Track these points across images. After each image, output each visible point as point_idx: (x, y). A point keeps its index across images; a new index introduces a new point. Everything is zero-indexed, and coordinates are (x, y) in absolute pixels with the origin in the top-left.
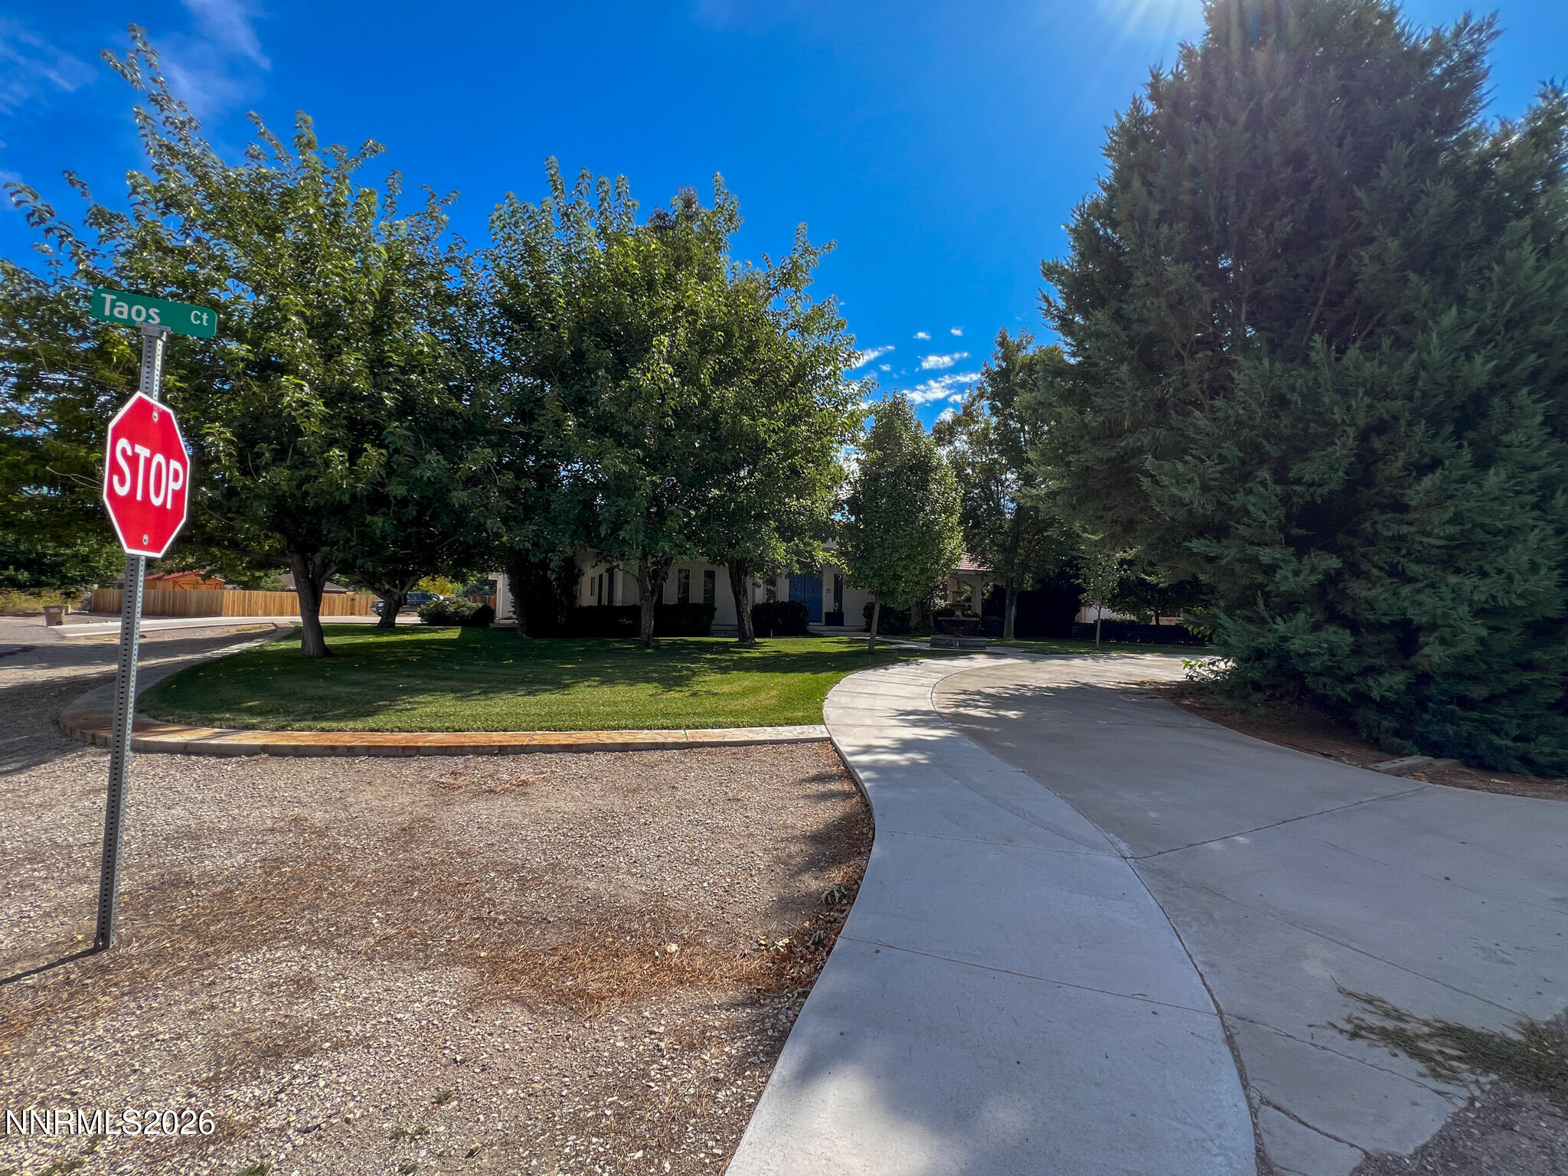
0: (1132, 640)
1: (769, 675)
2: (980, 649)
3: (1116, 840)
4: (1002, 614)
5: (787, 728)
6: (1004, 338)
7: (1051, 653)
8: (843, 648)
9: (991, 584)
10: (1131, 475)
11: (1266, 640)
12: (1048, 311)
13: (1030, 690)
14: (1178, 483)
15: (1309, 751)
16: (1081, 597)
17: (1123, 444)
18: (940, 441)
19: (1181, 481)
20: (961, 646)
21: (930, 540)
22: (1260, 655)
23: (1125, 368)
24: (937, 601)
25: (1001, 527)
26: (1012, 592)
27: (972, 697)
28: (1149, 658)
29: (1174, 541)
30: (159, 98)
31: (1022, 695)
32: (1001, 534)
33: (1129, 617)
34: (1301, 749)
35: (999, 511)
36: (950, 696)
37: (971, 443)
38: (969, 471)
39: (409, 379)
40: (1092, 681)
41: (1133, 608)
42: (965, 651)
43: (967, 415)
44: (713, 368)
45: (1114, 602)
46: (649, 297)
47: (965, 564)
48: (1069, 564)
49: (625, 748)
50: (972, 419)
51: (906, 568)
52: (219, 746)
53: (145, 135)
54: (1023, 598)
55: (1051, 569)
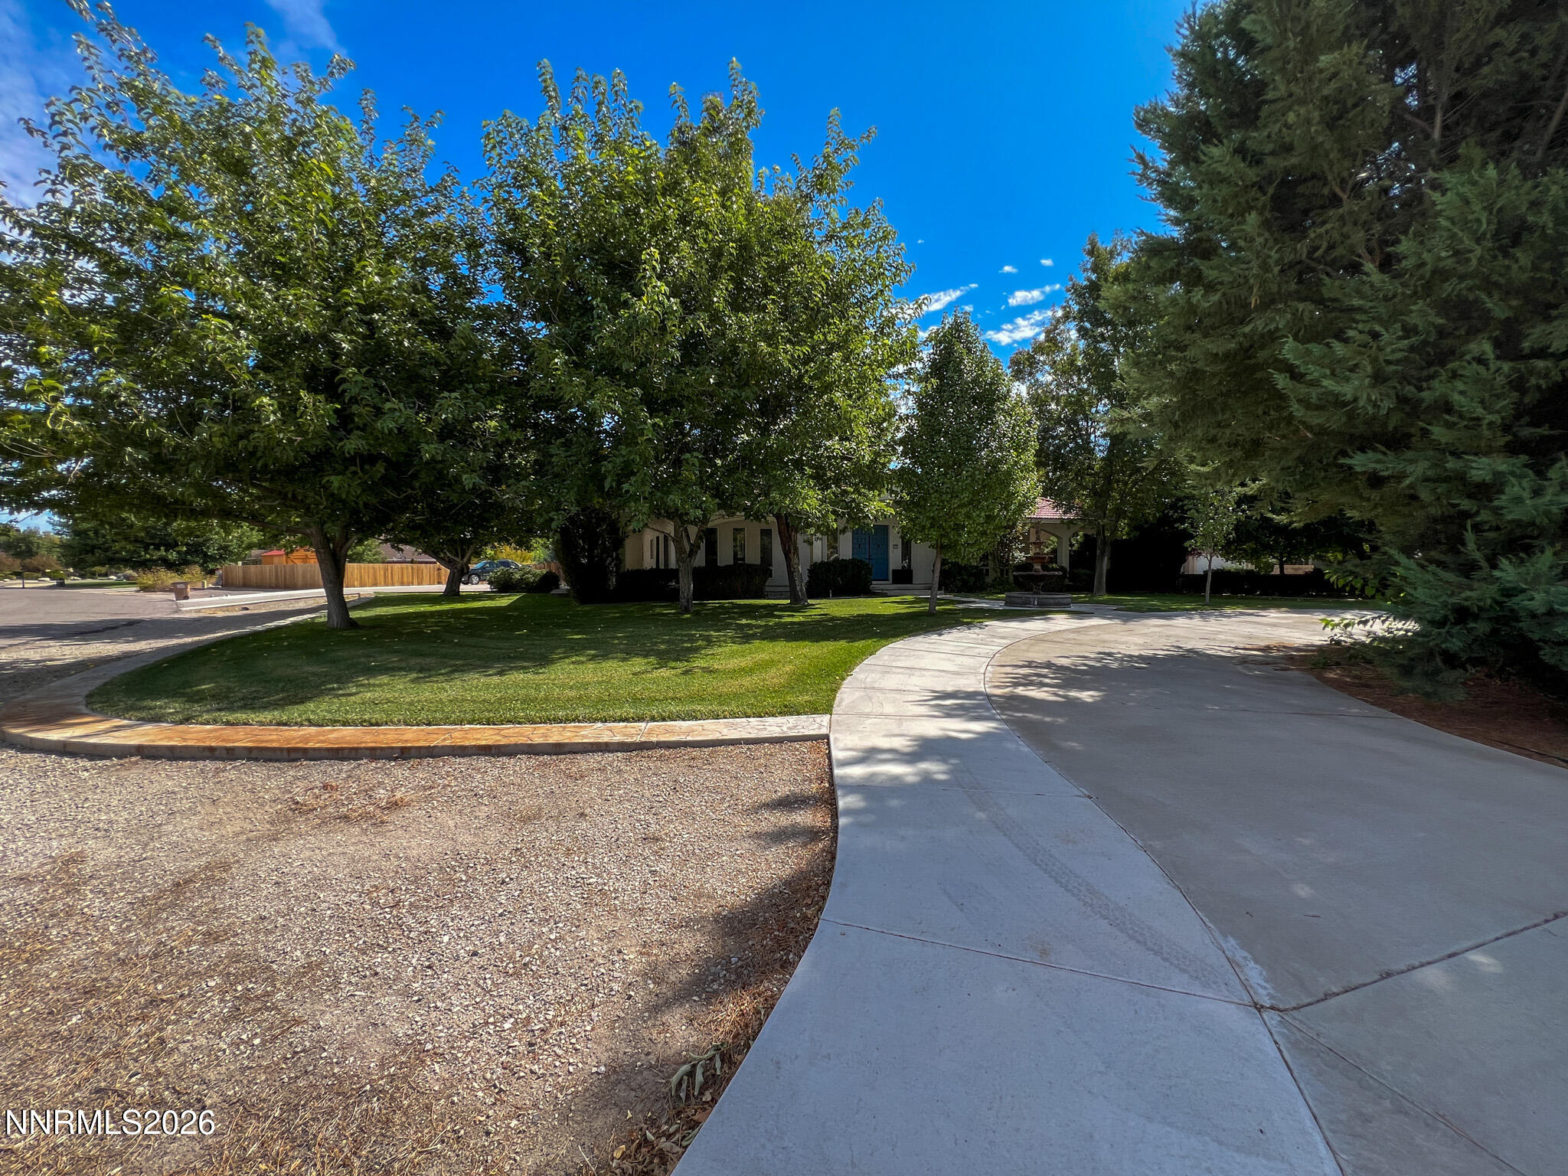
0: (1250, 592)
1: (794, 644)
2: (1062, 608)
3: (1240, 954)
4: (1092, 566)
5: (779, 720)
6: (1093, 245)
7: (1150, 610)
8: (902, 609)
9: (1081, 533)
10: (1258, 375)
11: (1479, 593)
12: (1144, 176)
13: (1116, 659)
14: (1333, 374)
15: (1542, 756)
16: (1187, 544)
17: (1247, 329)
18: (1018, 375)
19: (1337, 369)
20: (1040, 604)
21: (997, 481)
22: (1463, 614)
23: (1253, 218)
24: (1017, 554)
25: (1090, 467)
26: (1104, 542)
27: (1039, 671)
28: (1273, 615)
29: (1321, 461)
30: (109, 28)
31: (1105, 667)
32: (1090, 475)
33: (1246, 566)
34: (1521, 750)
35: (1087, 449)
36: (1009, 670)
37: (1055, 373)
38: (1053, 406)
39: (371, 319)
40: (1199, 645)
41: (1253, 555)
42: (1043, 611)
43: (1053, 342)
44: (727, 289)
45: (1228, 549)
46: (647, 208)
47: (1045, 510)
48: (1173, 506)
49: (558, 749)
50: (1056, 345)
51: (968, 516)
52: (95, 745)
53: (90, 68)
54: (1117, 546)
55: (1151, 513)
